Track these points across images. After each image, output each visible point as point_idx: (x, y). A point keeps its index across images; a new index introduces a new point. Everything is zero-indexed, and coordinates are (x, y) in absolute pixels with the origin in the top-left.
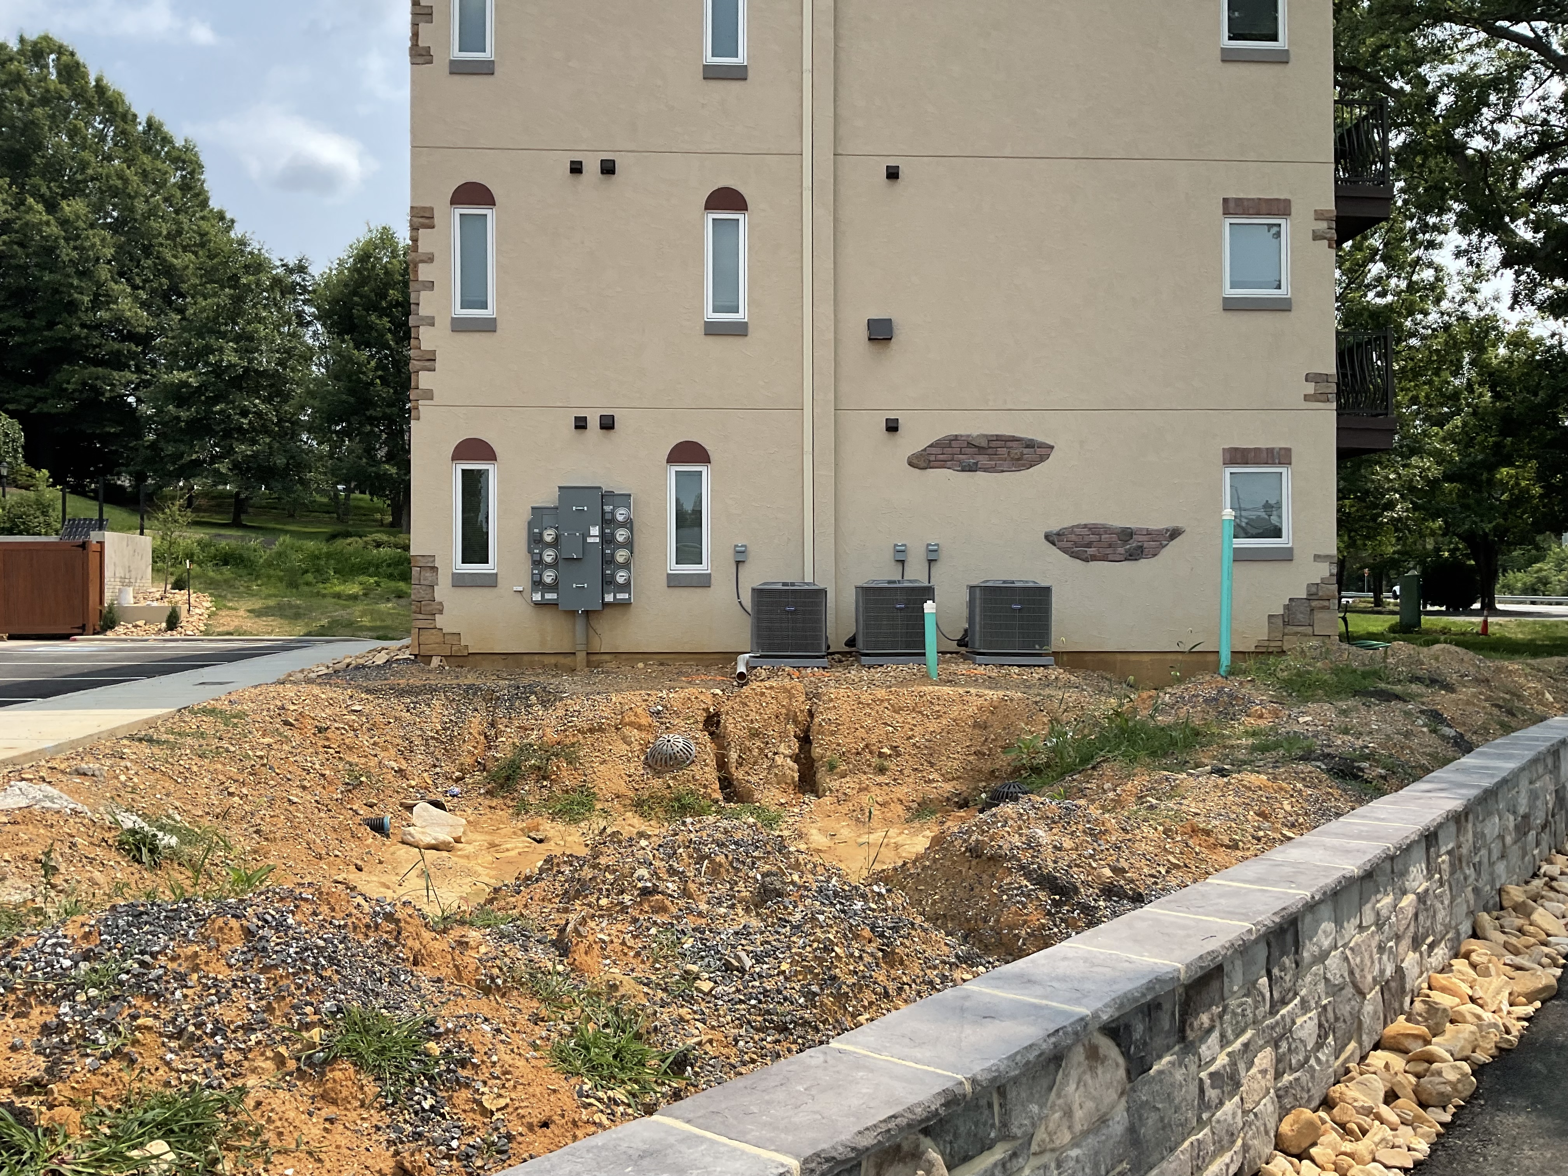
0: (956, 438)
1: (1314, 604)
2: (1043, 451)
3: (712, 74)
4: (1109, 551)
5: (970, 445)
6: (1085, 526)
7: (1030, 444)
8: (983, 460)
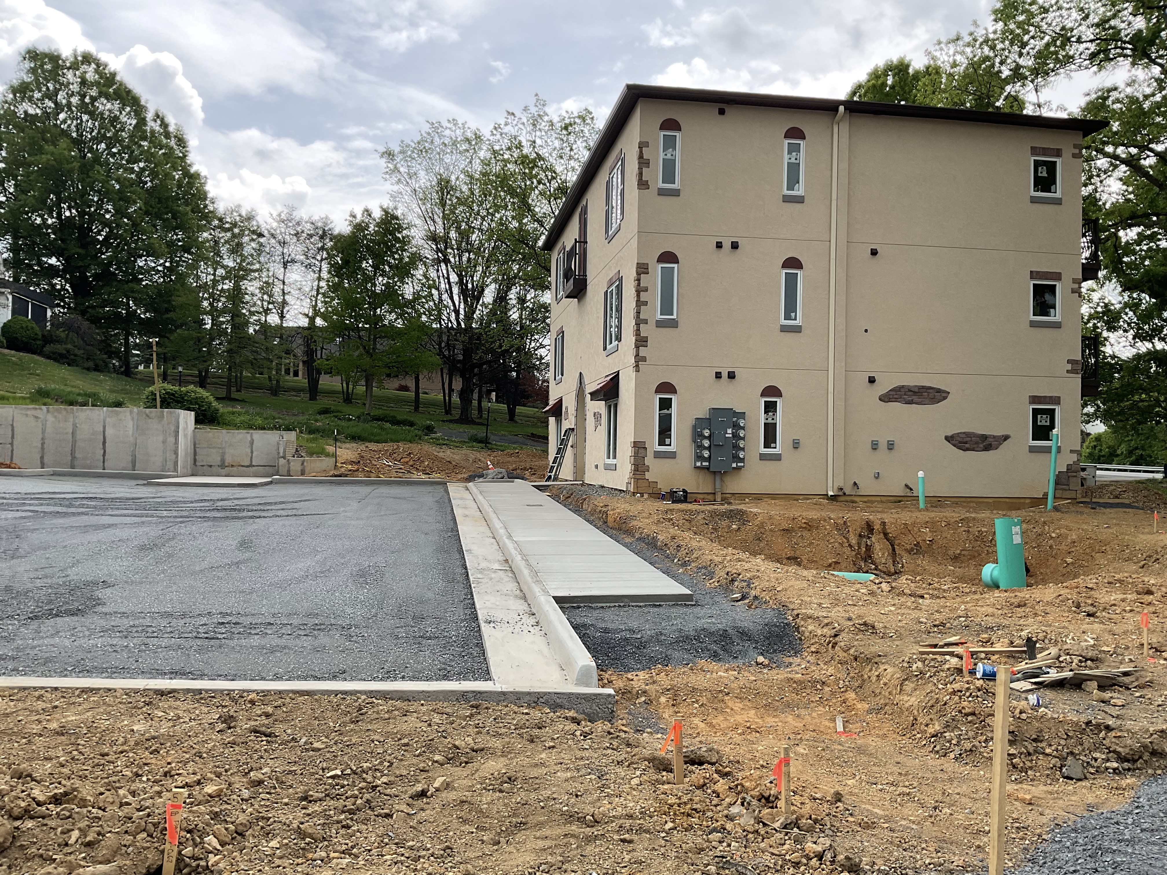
0: (903, 386)
1: (1070, 474)
2: (944, 395)
3: (787, 199)
4: (975, 446)
5: (910, 391)
6: (964, 433)
7: (939, 391)
8: (915, 398)
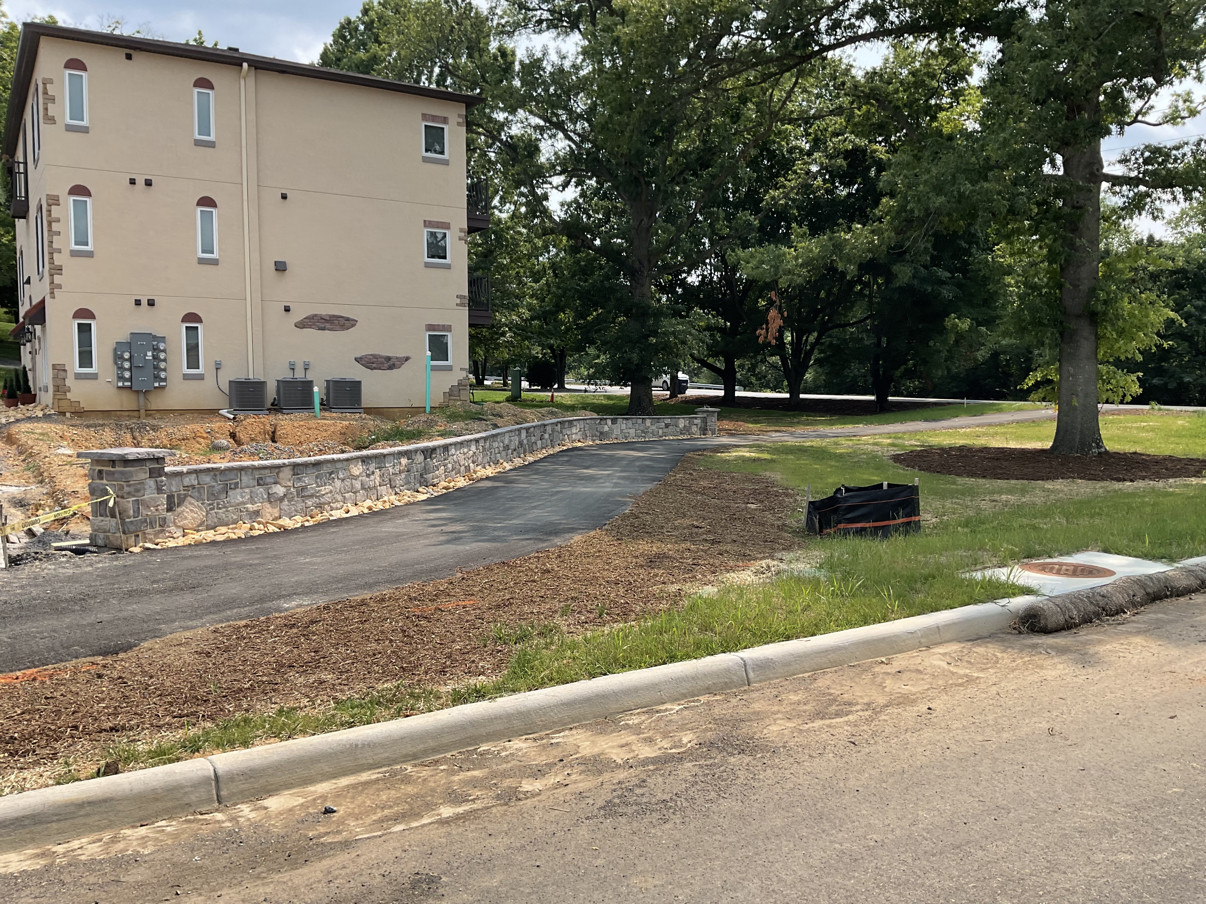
0: (316, 315)
1: (459, 387)
3: (198, 143)
4: (381, 365)
5: (322, 319)
6: (371, 355)
7: (348, 319)
8: (328, 325)
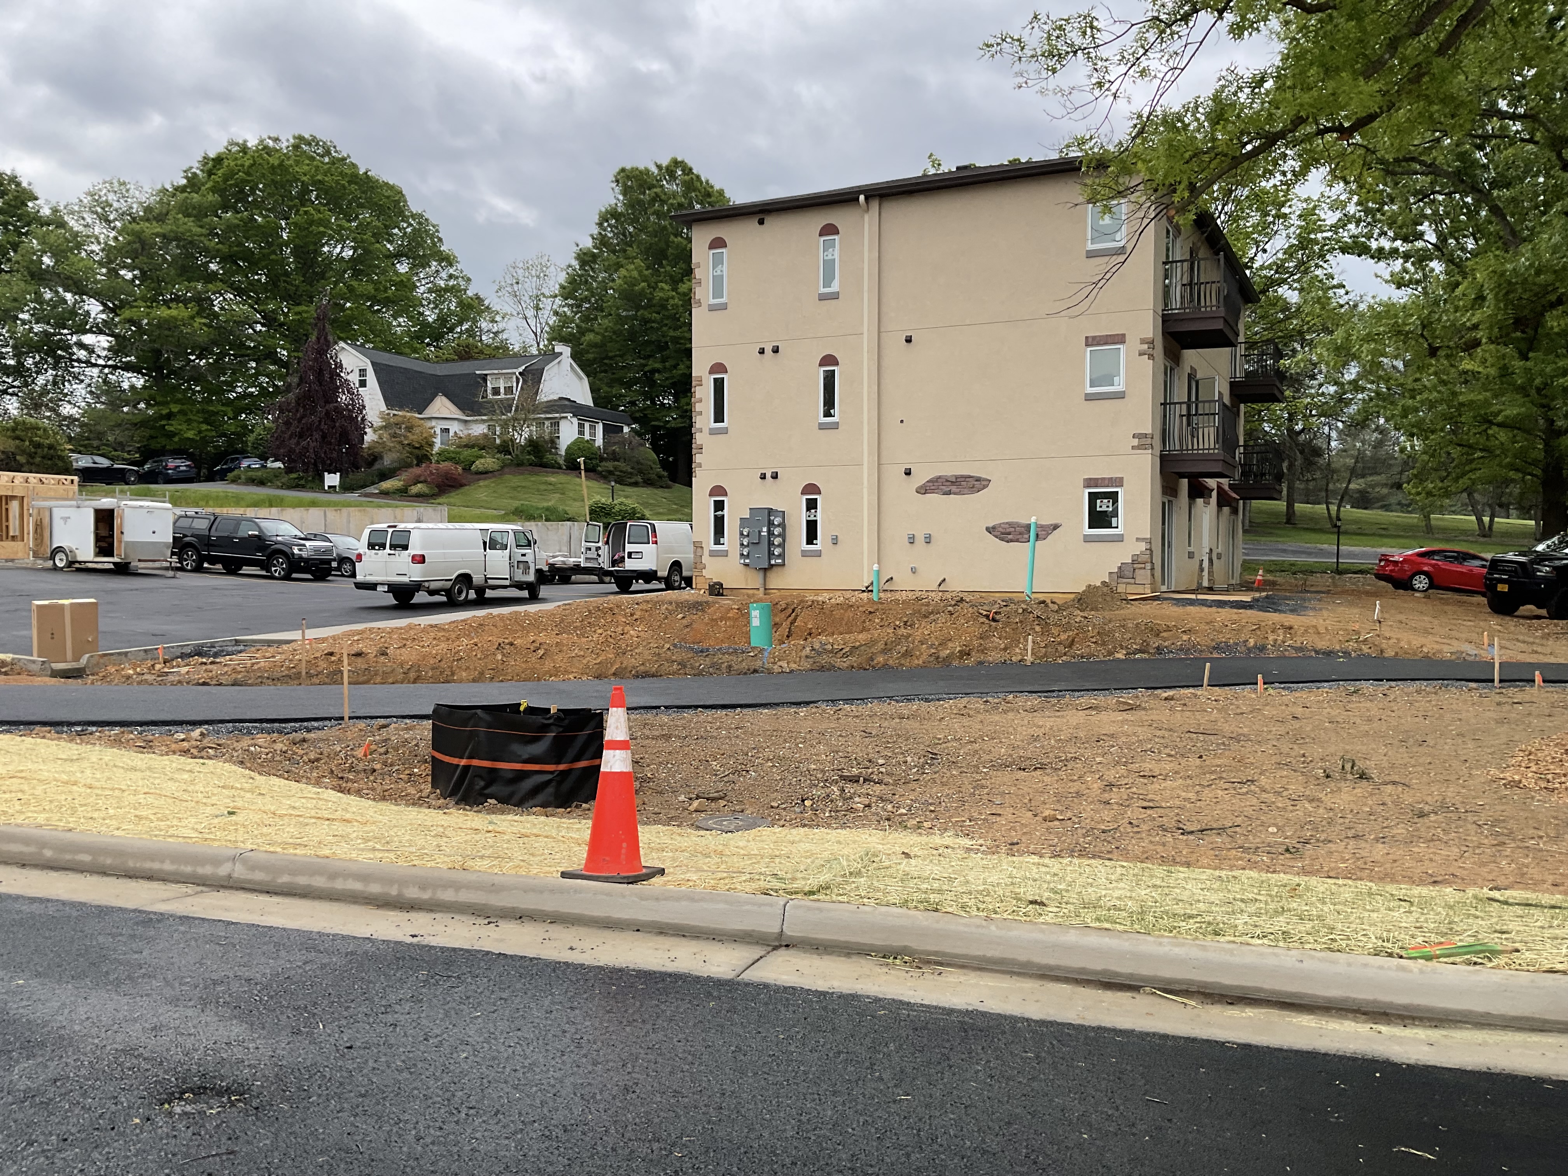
0: (940, 477)
1: (1135, 566)
2: (985, 483)
3: (823, 298)
4: (1019, 537)
5: (947, 481)
6: (1006, 523)
7: (978, 479)
8: (954, 489)
